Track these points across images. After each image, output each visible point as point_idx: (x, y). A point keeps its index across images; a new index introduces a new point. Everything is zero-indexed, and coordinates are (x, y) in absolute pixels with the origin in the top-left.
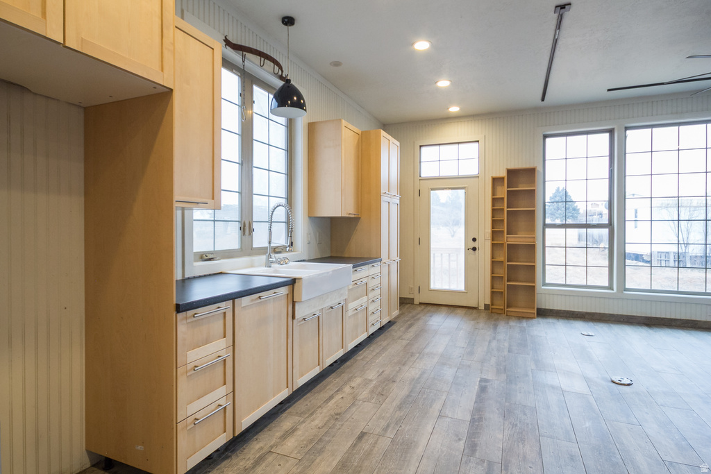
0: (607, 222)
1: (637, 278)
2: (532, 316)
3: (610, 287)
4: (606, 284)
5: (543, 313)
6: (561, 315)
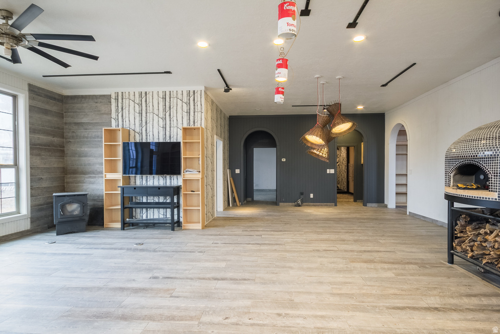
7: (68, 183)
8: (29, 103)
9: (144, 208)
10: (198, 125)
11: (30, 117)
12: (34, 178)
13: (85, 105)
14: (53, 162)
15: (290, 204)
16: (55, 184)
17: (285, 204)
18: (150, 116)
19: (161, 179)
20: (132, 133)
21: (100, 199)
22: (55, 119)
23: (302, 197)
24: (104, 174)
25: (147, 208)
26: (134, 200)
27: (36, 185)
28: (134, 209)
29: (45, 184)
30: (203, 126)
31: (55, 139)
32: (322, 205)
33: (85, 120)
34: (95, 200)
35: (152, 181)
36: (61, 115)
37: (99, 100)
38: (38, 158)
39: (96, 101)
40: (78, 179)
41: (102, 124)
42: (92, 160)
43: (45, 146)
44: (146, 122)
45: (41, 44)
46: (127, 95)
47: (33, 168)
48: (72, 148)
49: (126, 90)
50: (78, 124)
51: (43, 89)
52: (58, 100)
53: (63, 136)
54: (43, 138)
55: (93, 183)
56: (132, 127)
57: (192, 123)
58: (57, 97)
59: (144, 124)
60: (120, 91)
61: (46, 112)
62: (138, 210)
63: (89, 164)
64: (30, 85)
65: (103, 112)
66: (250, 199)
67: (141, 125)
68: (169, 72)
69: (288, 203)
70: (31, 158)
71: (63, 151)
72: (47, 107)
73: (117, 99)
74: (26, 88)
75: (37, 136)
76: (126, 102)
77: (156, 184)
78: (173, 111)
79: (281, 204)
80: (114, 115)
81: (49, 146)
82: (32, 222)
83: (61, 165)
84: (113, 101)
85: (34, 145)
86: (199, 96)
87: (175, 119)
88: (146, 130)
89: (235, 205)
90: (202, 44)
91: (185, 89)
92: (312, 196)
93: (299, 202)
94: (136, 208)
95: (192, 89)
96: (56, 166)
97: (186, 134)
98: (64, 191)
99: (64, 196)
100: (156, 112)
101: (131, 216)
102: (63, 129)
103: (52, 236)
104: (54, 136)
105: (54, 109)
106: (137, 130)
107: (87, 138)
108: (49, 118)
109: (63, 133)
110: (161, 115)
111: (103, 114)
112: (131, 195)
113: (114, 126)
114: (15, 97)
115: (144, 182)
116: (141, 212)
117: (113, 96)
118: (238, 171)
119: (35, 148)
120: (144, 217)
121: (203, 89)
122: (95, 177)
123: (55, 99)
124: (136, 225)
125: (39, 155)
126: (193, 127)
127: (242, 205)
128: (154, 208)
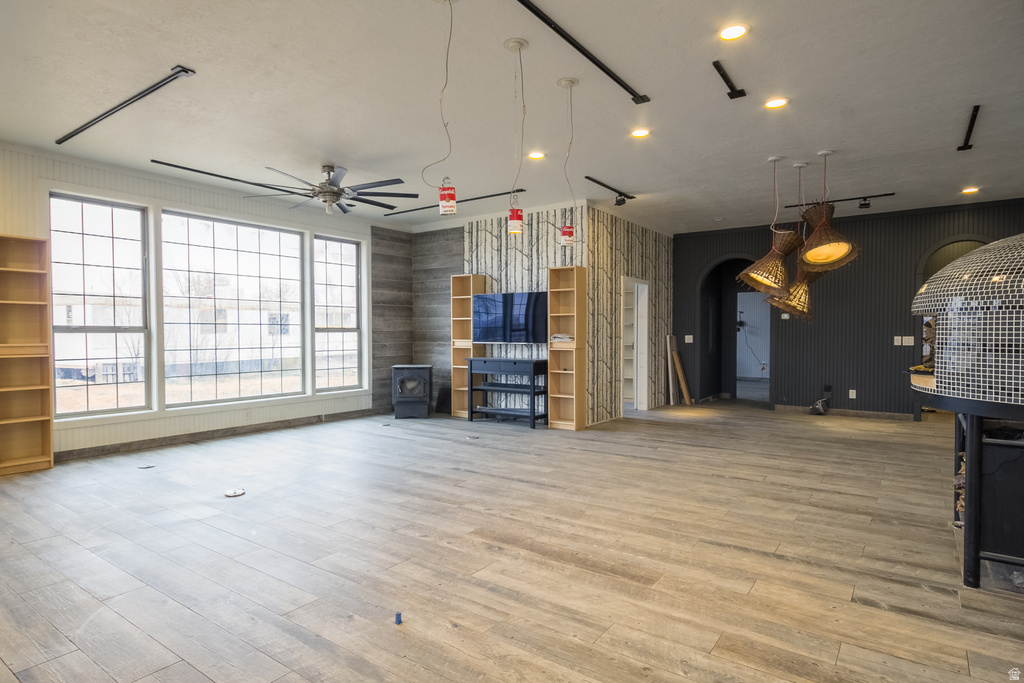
0: (141, 325)
1: (177, 392)
2: (46, 465)
3: (149, 406)
4: (143, 403)
5: (63, 458)
6: (86, 455)
7: (416, 352)
8: (372, 250)
9: (503, 391)
10: (577, 262)
11: (373, 267)
12: (376, 346)
13: (435, 244)
14: (398, 324)
15: (800, 408)
16: (401, 353)
17: (788, 407)
18: (511, 252)
19: (525, 349)
20: (489, 280)
21: (447, 376)
22: (402, 267)
23: (828, 395)
24: (452, 340)
25: (506, 392)
26: (489, 380)
27: (379, 354)
28: (489, 394)
29: (389, 353)
30: (585, 265)
31: (402, 294)
32: (878, 417)
33: (435, 265)
34: (444, 377)
35: (513, 352)
36: (409, 261)
37: (451, 236)
38: (381, 319)
39: (446, 237)
40: (427, 347)
41: (452, 270)
42: (441, 320)
43: (389, 303)
44: (507, 263)
45: (359, 194)
46: (483, 226)
47: (375, 332)
48: (421, 304)
49: (481, 218)
50: (427, 271)
51: (388, 230)
52: (406, 241)
53: (410, 289)
54: (388, 294)
55: (443, 354)
56: (489, 272)
57: (568, 260)
58: (404, 237)
59: (503, 266)
60: (474, 219)
61: (390, 259)
62: (496, 395)
63: (439, 327)
64: (373, 228)
65: (454, 252)
66: (726, 395)
67: (500, 267)
68: (522, 190)
69: (794, 407)
70: (373, 319)
71: (411, 309)
72: (392, 252)
73: (471, 233)
74: (369, 232)
75: (380, 291)
76: (482, 234)
77: (519, 357)
78: (543, 242)
79: (778, 407)
80: (467, 257)
81: (394, 303)
82: (373, 400)
83: (408, 329)
84: (466, 235)
85: (378, 302)
86: (579, 216)
87: (544, 254)
88: (506, 275)
89: (680, 403)
90: (536, 155)
91: (559, 207)
92: (853, 394)
93: (819, 406)
94: (493, 391)
95: (568, 205)
96: (401, 329)
97: (559, 278)
98: (411, 363)
99: (403, 368)
100: (519, 246)
101: (485, 403)
102: (411, 279)
103: (391, 419)
104: (400, 290)
105: (400, 253)
106: (495, 276)
107: (436, 290)
108: (394, 266)
109: (411, 284)
110: (526, 251)
111: (454, 255)
112: (485, 372)
113: (467, 273)
114: (358, 245)
115: (503, 353)
116: (499, 398)
117: (467, 229)
118: (689, 339)
119: (377, 306)
120: (503, 406)
121: (584, 203)
122: (445, 345)
123: (401, 240)
124: (490, 417)
125: (382, 315)
126: (569, 266)
127: (696, 403)
128: (515, 393)
